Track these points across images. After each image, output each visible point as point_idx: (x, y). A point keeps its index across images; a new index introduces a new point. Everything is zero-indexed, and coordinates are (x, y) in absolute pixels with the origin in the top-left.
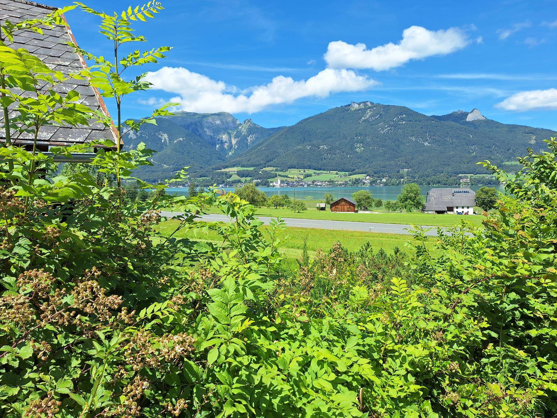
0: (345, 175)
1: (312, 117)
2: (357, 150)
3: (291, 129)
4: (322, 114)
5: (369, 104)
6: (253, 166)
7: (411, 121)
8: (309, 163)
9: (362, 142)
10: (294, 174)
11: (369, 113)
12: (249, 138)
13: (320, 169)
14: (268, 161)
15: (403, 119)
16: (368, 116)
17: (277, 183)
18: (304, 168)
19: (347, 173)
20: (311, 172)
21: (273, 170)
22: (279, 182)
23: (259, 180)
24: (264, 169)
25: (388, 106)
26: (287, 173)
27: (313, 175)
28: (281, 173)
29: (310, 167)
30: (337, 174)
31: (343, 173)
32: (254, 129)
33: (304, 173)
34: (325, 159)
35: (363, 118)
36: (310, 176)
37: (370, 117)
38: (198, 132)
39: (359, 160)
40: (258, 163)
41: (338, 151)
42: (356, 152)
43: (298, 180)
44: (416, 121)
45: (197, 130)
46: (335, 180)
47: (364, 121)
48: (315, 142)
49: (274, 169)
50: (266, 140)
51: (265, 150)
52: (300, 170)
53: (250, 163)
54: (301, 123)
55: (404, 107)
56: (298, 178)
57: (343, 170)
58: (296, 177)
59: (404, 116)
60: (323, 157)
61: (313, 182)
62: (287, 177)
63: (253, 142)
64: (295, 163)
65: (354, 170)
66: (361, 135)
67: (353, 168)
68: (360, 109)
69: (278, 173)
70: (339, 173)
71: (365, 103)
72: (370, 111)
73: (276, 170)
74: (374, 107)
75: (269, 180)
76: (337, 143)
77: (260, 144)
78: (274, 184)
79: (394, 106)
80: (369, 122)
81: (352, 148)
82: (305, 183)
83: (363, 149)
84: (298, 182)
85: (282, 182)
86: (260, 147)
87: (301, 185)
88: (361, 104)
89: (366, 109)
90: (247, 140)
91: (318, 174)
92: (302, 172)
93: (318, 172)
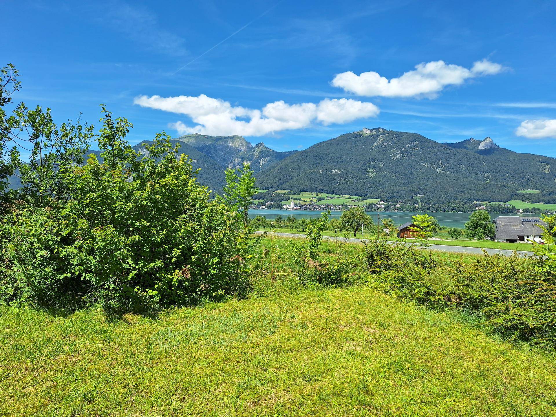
0: (359, 200)
1: (324, 142)
2: (370, 175)
3: (304, 153)
4: (334, 139)
5: (381, 130)
6: (266, 188)
7: (423, 148)
8: (321, 187)
9: (375, 168)
10: (307, 197)
11: (381, 139)
12: (261, 161)
13: (332, 193)
14: (281, 184)
15: (415, 146)
16: (380, 142)
17: (290, 206)
18: (317, 191)
19: (360, 198)
20: (324, 195)
21: (285, 193)
22: (292, 205)
23: (272, 203)
24: (276, 191)
25: (401, 132)
26: (300, 196)
27: (326, 198)
28: (294, 196)
29: (322, 191)
30: (350, 198)
31: (356, 197)
32: (266, 153)
33: (317, 197)
34: (337, 183)
35: (376, 144)
36: (323, 199)
37: (382, 143)
38: (212, 154)
39: (372, 185)
40: (270, 186)
41: (350, 176)
42: (369, 177)
43: (311, 203)
44: (428, 148)
45: (210, 152)
46: (348, 204)
47: (377, 147)
48: (327, 166)
49: (287, 191)
50: (279, 164)
51: (278, 173)
52: (313, 193)
53: (262, 185)
54: (313, 147)
55: (417, 135)
56: (311, 201)
57: (355, 195)
58: (308, 200)
59: (417, 142)
60: (336, 181)
61: (327, 206)
62: (300, 200)
63: (265, 165)
64: (307, 187)
65: (367, 195)
66: (373, 160)
67: (366, 193)
68: (372, 136)
69: (291, 196)
70: (352, 197)
71: (377, 129)
72: (383, 137)
73: (289, 193)
74: (386, 133)
75: (282, 203)
76: (350, 168)
77: (272, 167)
78: (288, 206)
79: (406, 133)
80: (381, 147)
81: (365, 173)
82: (319, 207)
83: (375, 174)
84: (311, 205)
85: (295, 205)
86: (273, 170)
87: (315, 208)
88: (374, 131)
89: (378, 135)
90: (259, 163)
91: (331, 198)
92: (315, 195)
93: (331, 195)
